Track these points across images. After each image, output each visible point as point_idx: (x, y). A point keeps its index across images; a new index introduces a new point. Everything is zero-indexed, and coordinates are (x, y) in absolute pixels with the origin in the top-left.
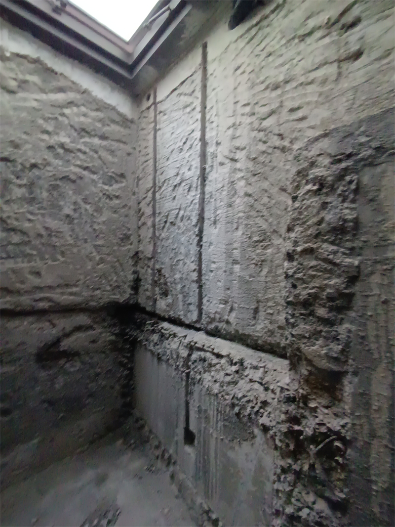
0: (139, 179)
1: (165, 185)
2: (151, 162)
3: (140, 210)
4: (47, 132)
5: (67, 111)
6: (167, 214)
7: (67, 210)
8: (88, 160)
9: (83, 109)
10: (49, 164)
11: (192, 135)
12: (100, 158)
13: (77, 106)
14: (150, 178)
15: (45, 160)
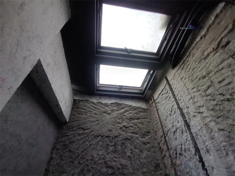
0: (156, 132)
1: (169, 132)
2: (159, 123)
3: (161, 148)
4: (120, 123)
5: (125, 114)
6: (175, 149)
7: (128, 154)
8: (134, 129)
9: (130, 111)
10: (120, 135)
11: (173, 107)
12: (138, 127)
13: (128, 111)
14: (161, 130)
15: (119, 133)
